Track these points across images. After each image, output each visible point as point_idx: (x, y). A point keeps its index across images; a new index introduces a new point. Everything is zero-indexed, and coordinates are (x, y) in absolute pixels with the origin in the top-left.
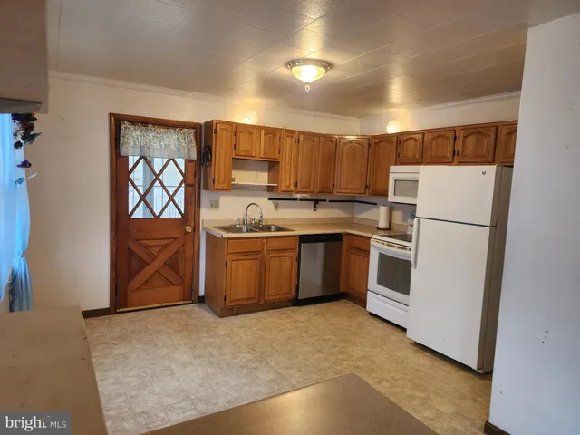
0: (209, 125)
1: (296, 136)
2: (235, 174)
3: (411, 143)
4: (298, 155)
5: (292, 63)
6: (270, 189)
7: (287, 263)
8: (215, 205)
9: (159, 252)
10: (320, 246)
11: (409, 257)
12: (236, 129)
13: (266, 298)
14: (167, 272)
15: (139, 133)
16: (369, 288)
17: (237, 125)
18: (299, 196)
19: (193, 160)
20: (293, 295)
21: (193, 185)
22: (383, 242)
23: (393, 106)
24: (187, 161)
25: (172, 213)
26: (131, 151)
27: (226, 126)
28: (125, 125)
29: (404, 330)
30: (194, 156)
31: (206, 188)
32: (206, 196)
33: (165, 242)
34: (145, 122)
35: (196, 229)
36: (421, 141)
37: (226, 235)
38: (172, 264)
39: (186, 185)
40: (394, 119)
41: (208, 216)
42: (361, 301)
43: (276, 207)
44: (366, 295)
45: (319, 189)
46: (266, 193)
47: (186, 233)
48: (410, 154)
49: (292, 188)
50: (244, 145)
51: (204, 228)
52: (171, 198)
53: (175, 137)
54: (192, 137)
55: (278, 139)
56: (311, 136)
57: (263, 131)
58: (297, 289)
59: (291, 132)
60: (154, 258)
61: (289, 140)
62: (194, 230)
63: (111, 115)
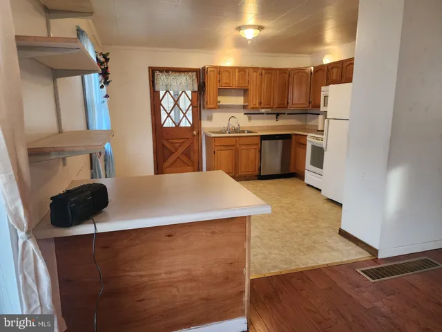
0: (204, 69)
1: (260, 71)
2: (220, 98)
3: (335, 70)
4: (261, 84)
5: (239, 28)
6: (245, 107)
7: (253, 153)
8: (210, 119)
9: (179, 147)
10: (280, 142)
11: (322, 145)
12: (220, 70)
13: (240, 174)
14: (184, 158)
15: (164, 77)
16: (306, 168)
17: (220, 67)
18: (263, 111)
19: (196, 92)
20: (257, 172)
21: (197, 107)
22: (313, 138)
23: (328, 44)
24: (193, 92)
25: (185, 123)
26: (160, 87)
27: (214, 69)
28: (157, 73)
29: (320, 190)
30: (196, 89)
31: (204, 108)
32: (204, 113)
33: (183, 140)
34: (167, 70)
35: (199, 133)
36: (341, 67)
37: (213, 135)
38: (187, 154)
39: (193, 107)
40: (328, 54)
41: (206, 125)
42: (302, 177)
43: (250, 119)
44: (304, 173)
45: (277, 105)
46: (242, 110)
47: (194, 136)
48: (334, 78)
49: (257, 106)
50: (225, 80)
51: (204, 133)
52: (184, 115)
53: (185, 78)
54: (195, 77)
55: (247, 74)
56: (269, 71)
57: (237, 70)
58: (260, 169)
59: (256, 69)
60: (177, 150)
61: (255, 74)
62: (198, 134)
63: (149, 68)
